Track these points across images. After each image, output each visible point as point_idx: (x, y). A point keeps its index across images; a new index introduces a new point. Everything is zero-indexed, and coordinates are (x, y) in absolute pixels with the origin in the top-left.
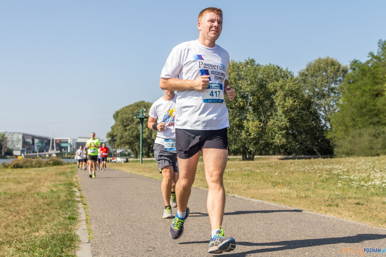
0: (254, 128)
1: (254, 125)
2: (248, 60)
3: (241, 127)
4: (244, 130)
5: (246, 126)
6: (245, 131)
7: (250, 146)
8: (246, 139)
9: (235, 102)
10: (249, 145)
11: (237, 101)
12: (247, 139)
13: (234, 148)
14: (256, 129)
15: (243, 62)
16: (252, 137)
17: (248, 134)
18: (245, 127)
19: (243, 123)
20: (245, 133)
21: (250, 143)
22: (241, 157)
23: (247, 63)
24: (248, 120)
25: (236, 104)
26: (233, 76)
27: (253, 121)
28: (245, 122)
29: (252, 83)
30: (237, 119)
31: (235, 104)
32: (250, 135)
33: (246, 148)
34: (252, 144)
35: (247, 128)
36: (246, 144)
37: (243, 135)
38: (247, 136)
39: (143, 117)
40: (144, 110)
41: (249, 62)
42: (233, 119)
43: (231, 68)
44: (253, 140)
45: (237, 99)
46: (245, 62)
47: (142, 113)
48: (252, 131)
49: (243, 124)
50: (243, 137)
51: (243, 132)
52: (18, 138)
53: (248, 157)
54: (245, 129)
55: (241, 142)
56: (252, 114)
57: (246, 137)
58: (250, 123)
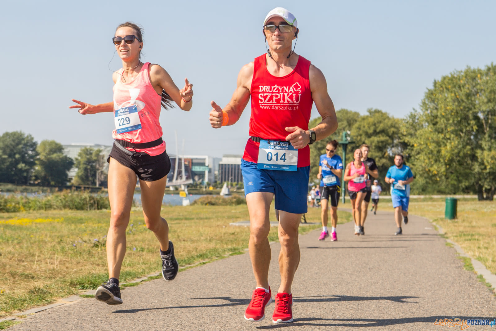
0: (490, 160)
1: (490, 157)
2: (490, 66)
3: (474, 157)
4: (477, 161)
5: (479, 158)
6: (478, 163)
7: (486, 183)
8: (479, 174)
9: (466, 124)
10: (485, 181)
11: (469, 124)
12: (482, 174)
13: (465, 185)
14: (492, 162)
15: (483, 68)
16: (488, 171)
17: (483, 167)
19: (477, 153)
20: (479, 165)
21: (486, 179)
22: (476, 197)
23: (489, 69)
24: (483, 149)
25: (468, 129)
26: (464, 91)
27: (490, 150)
28: (479, 152)
29: (489, 101)
30: (468, 147)
31: (466, 127)
32: (485, 168)
33: (480, 185)
34: (488, 180)
35: (481, 159)
36: (480, 179)
37: (477, 168)
38: (482, 169)
39: (347, 142)
40: (347, 133)
41: (492, 68)
42: (464, 147)
44: (489, 176)
45: (469, 122)
46: (487, 68)
47: (346, 137)
48: (488, 162)
49: (476, 155)
50: (476, 170)
53: (485, 196)
54: (479, 160)
55: (475, 177)
56: (488, 141)
57: (480, 171)
58: (486, 153)
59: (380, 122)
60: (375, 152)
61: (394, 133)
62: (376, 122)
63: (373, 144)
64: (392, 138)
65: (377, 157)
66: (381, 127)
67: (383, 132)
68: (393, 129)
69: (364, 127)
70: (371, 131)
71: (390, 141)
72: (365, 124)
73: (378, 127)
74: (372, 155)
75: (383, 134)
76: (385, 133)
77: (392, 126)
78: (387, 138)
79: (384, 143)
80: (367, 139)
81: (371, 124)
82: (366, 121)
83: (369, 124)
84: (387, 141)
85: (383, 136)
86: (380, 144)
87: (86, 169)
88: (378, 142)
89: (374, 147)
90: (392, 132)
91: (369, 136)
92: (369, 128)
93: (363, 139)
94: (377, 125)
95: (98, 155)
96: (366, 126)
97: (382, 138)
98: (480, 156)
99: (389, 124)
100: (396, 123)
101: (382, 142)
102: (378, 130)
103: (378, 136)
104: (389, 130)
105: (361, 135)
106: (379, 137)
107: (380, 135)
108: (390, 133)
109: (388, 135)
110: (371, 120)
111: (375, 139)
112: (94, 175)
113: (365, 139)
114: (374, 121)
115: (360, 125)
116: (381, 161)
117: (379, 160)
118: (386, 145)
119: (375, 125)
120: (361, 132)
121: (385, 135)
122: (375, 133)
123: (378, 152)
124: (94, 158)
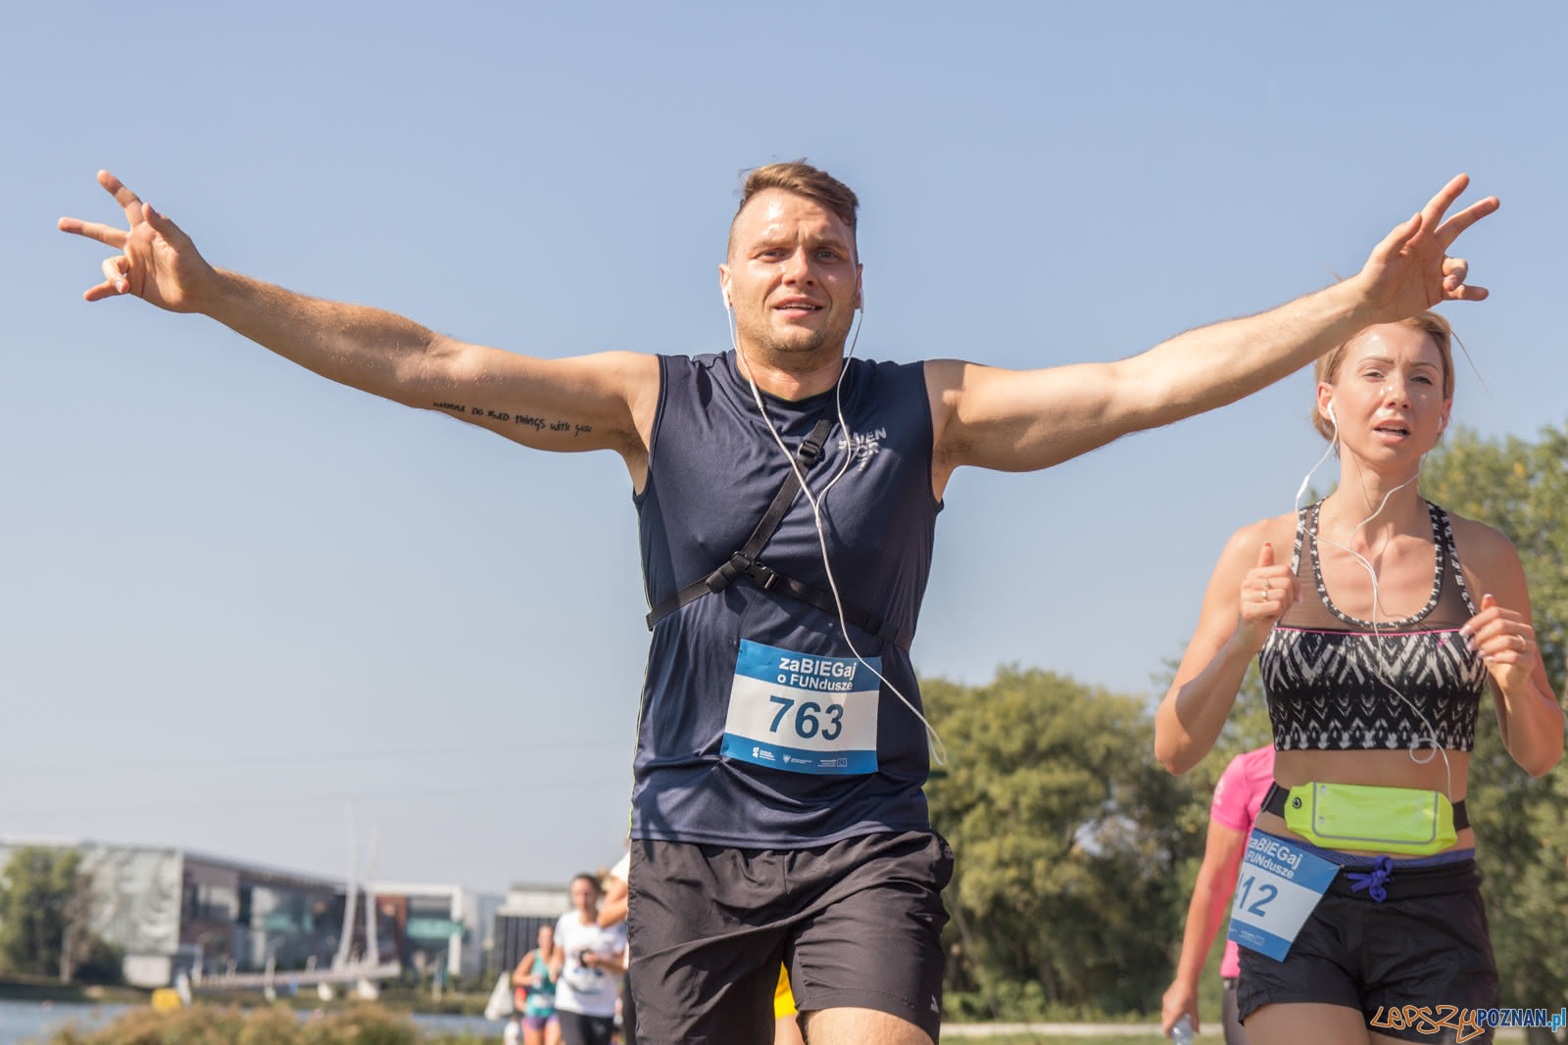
4: (1538, 862)
5: (1547, 842)
6: (1542, 873)
8: (1547, 922)
12: (1557, 921)
15: (1533, 438)
18: (1540, 846)
19: (1533, 820)
20: (1544, 882)
28: (1544, 817)
35: (1555, 849)
37: (1535, 893)
43: (1458, 476)
46: (1548, 440)
49: (1533, 829)
51: (1534, 876)
52: (156, 880)
54: (1546, 855)
55: (1520, 936)
59: (1054, 710)
60: (1031, 834)
61: (1109, 755)
62: (1035, 706)
63: (1025, 801)
64: (1100, 773)
65: (1038, 855)
66: (1055, 729)
67: (1063, 750)
68: (1105, 740)
69: (985, 728)
70: (1013, 745)
71: (1095, 789)
72: (990, 716)
73: (1042, 731)
74: (1017, 848)
75: (1065, 758)
76: (1074, 757)
77: (1102, 727)
78: (1084, 776)
79: (1071, 799)
80: (996, 776)
81: (1013, 715)
82: (993, 704)
83: (1005, 715)
84: (1083, 787)
85: (1065, 768)
86: (1054, 802)
87: (29, 923)
88: (1046, 792)
89: (1025, 815)
90: (1102, 751)
91: (1004, 764)
92: (1006, 731)
93: (980, 782)
94: (1039, 723)
95: (70, 873)
96: (995, 726)
97: (1060, 776)
98: (1549, 834)
99: (1091, 715)
100: (1120, 716)
101: (1063, 792)
102: (1043, 742)
103: (1043, 765)
104: (1089, 744)
105: (971, 764)
106: (1050, 771)
107: (1053, 764)
108: (1096, 757)
109: (1085, 763)
110: (1015, 699)
111: (1033, 780)
112: (56, 943)
113: (990, 780)
114: (1026, 706)
115: (968, 722)
116: (1056, 872)
117: (1048, 872)
118: (1077, 805)
119: (1029, 718)
120: (971, 750)
121: (1073, 765)
122: (1031, 755)
123: (1045, 834)
124: (57, 882)
